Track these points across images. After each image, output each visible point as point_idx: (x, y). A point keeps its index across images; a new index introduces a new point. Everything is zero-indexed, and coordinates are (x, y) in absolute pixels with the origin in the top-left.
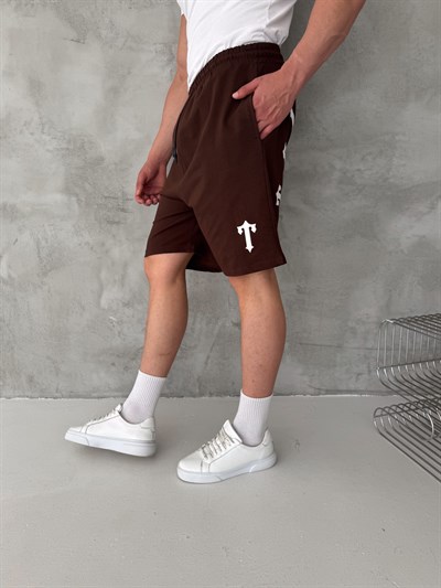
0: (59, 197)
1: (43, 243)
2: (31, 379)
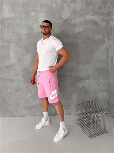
1: (17, 86)
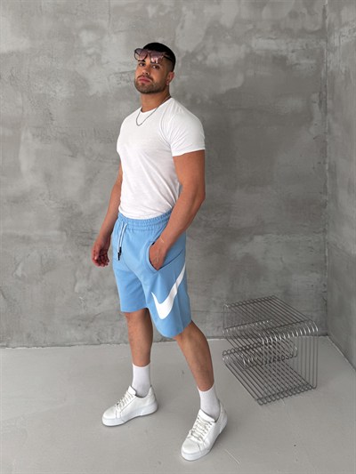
0: (56, 233)
2: (29, 336)
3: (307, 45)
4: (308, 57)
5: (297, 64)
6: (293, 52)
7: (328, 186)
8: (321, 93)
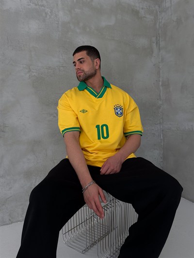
3: (149, 6)
4: (150, 14)
5: (144, 17)
6: (142, 9)
7: (161, 96)
8: (157, 37)
